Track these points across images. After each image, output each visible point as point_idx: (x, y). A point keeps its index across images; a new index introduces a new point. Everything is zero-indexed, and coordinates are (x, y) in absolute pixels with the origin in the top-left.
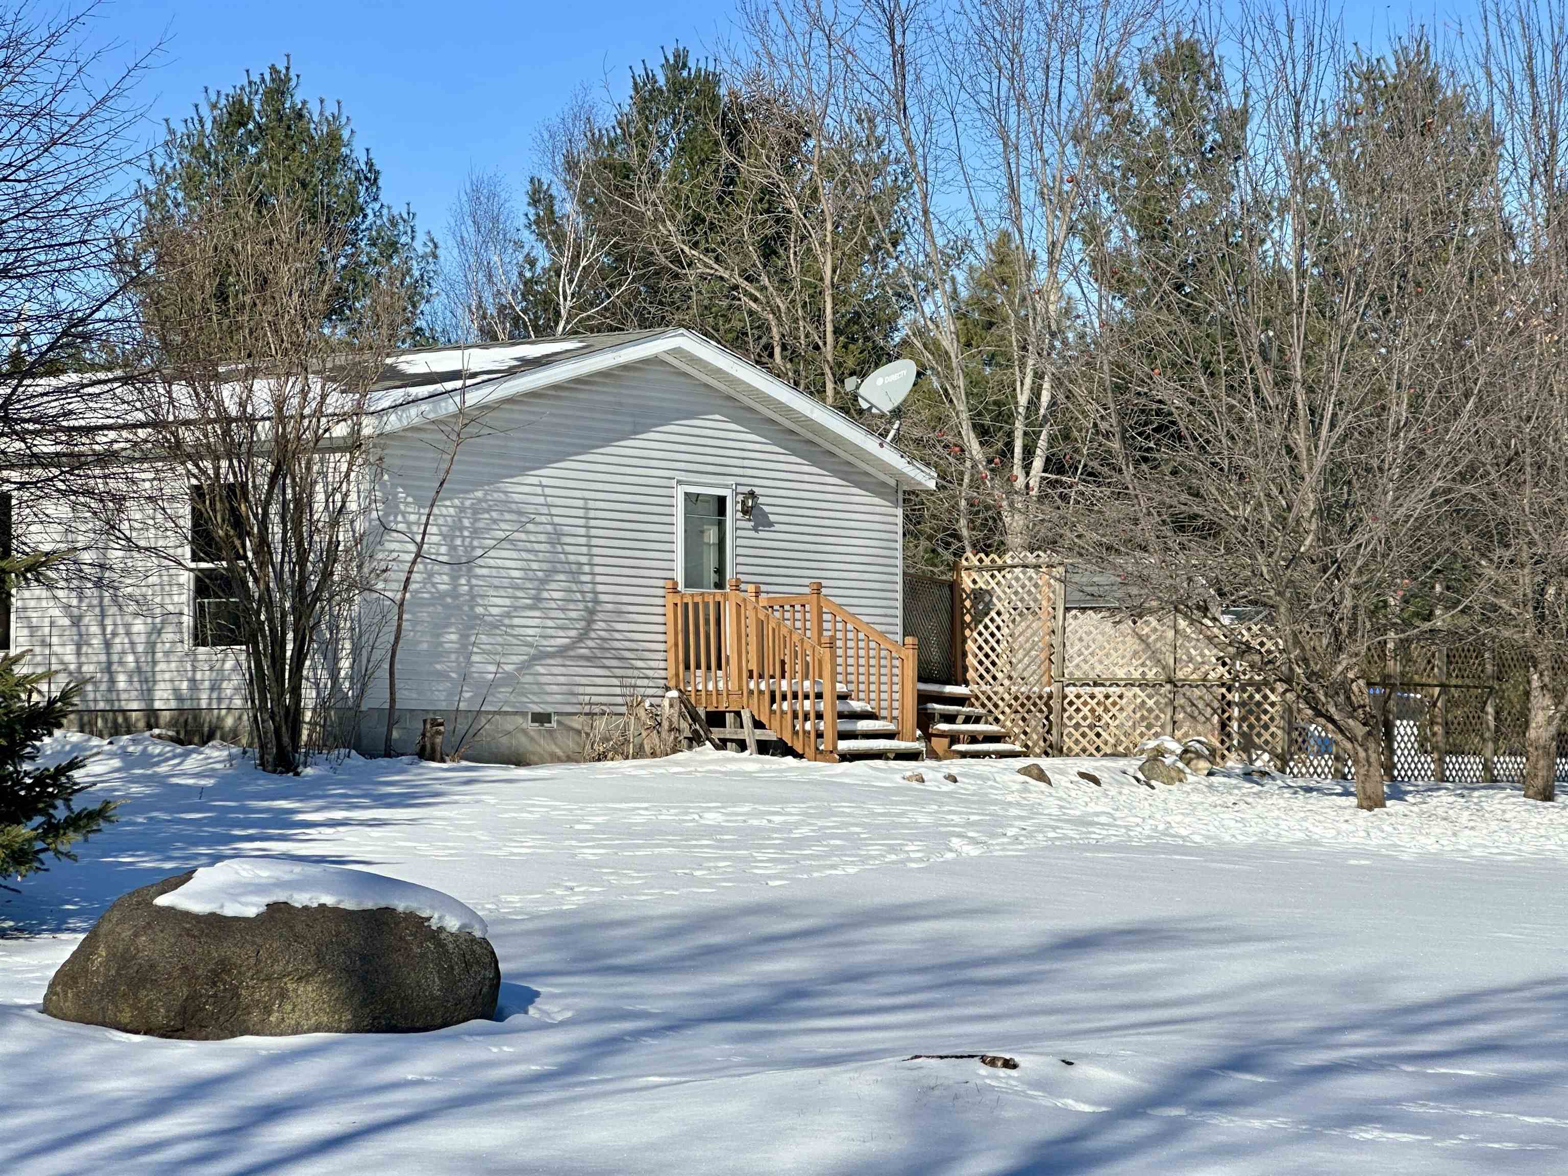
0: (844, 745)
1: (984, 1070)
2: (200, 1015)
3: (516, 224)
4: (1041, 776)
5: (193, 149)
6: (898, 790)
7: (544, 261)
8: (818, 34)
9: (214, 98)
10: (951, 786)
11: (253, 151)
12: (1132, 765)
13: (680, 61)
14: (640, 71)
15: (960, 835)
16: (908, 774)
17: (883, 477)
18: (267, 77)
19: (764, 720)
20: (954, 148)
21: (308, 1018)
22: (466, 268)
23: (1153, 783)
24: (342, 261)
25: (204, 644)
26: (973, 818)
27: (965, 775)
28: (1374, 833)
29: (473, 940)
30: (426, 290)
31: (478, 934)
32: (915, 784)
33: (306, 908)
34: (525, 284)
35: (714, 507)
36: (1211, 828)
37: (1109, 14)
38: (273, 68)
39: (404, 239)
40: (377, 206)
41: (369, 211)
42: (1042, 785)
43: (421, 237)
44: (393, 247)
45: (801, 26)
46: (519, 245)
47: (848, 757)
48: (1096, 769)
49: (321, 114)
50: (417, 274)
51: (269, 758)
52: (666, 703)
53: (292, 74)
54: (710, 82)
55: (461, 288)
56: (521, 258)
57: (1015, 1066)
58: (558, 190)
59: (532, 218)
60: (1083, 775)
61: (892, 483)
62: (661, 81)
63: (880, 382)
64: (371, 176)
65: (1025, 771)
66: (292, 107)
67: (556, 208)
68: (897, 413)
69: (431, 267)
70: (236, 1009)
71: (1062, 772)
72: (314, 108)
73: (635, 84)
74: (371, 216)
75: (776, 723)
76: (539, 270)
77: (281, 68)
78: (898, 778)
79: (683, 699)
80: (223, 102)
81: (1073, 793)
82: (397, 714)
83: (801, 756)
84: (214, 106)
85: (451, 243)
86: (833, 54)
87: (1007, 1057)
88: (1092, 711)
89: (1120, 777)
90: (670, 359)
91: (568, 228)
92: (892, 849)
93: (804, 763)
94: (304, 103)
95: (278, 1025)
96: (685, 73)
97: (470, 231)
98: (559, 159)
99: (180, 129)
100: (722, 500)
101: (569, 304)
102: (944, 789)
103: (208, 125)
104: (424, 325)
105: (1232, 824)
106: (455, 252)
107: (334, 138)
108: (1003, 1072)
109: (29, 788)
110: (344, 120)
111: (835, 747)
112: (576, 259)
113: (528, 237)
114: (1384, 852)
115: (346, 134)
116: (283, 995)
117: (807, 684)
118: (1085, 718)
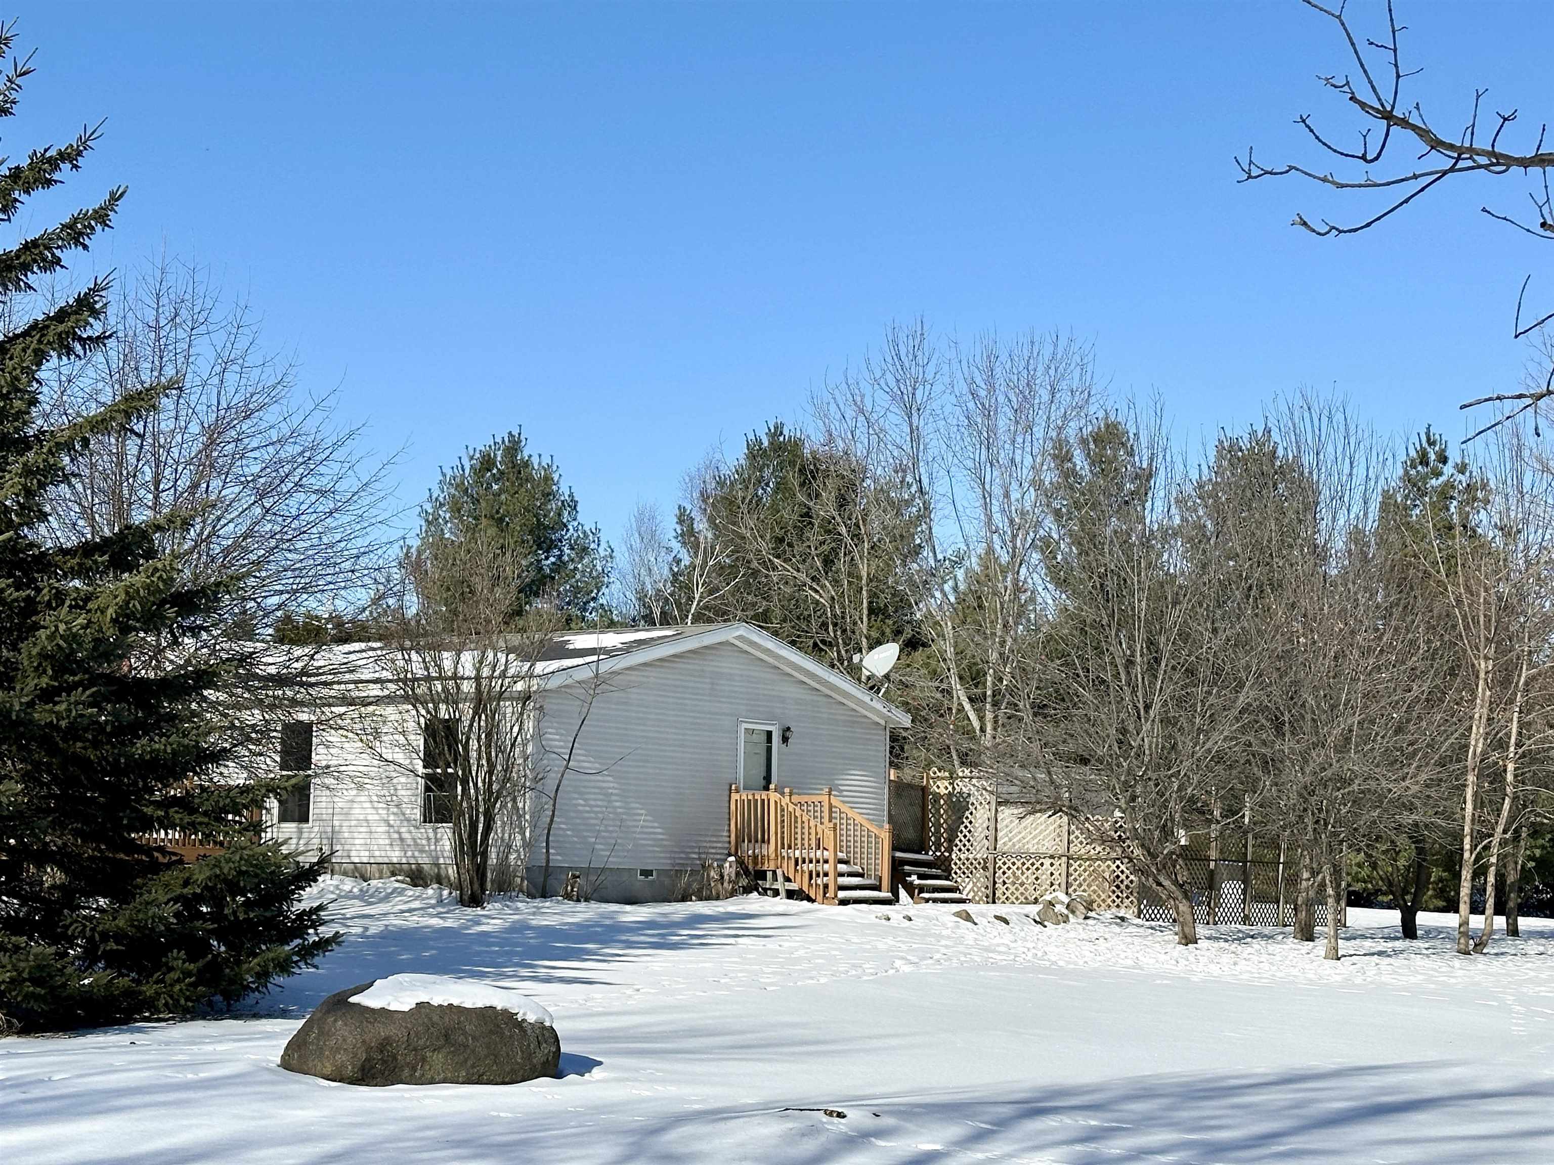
0: (842, 894)
1: (825, 1118)
2: (373, 1071)
3: (667, 537)
4: (968, 917)
5: (457, 486)
6: (871, 926)
7: (686, 561)
8: (861, 418)
9: (471, 453)
10: (908, 923)
11: (495, 487)
12: (1033, 910)
13: (778, 431)
14: (751, 437)
15: (902, 958)
16: (879, 915)
17: (877, 719)
18: (506, 440)
19: (792, 877)
20: (950, 495)
21: (439, 1074)
22: (633, 564)
23: (1046, 923)
24: (552, 559)
25: (430, 822)
26: (914, 946)
27: (918, 916)
28: (1183, 962)
29: (544, 1028)
30: (606, 579)
31: (547, 1024)
32: (884, 922)
33: (440, 1006)
34: (673, 575)
35: (764, 737)
36: (1073, 956)
37: (1053, 408)
38: (510, 433)
39: (593, 546)
40: (576, 524)
41: (570, 527)
42: (969, 924)
43: (604, 545)
44: (585, 550)
45: (850, 413)
46: (669, 550)
47: (844, 902)
48: (1007, 914)
49: (540, 464)
50: (600, 569)
51: (466, 898)
52: (727, 865)
53: (522, 437)
54: (796, 445)
55: (630, 578)
56: (671, 559)
57: (844, 1117)
58: (696, 515)
59: (679, 532)
60: (997, 917)
61: (883, 722)
62: (766, 443)
63: (876, 657)
64: (573, 506)
65: (958, 914)
66: (522, 459)
67: (695, 526)
68: (887, 677)
69: (609, 565)
70: (395, 1068)
71: (983, 915)
72: (535, 461)
73: (748, 445)
74: (571, 531)
75: (798, 879)
76: (682, 567)
77: (515, 433)
78: (873, 917)
79: (740, 862)
80: (477, 455)
81: (988, 930)
82: (550, 870)
83: (813, 901)
84: (472, 458)
85: (624, 549)
86: (871, 431)
87: (840, 1110)
88: (1014, 874)
89: (1025, 920)
90: (737, 643)
91: (702, 539)
92: (854, 966)
93: (815, 905)
94: (530, 456)
95: (420, 1078)
96: (781, 439)
97: (636, 542)
98: (696, 495)
99: (449, 473)
100: (769, 734)
101: (700, 590)
102: (903, 925)
103: (467, 472)
104: (605, 603)
105: (1087, 954)
106: (626, 555)
107: (548, 479)
108: (836, 1120)
109: (294, 921)
110: (555, 468)
111: (836, 896)
112: (705, 562)
113: (676, 545)
114: (1182, 975)
115: (556, 477)
116: (424, 1060)
117: (819, 853)
118: (1008, 878)
